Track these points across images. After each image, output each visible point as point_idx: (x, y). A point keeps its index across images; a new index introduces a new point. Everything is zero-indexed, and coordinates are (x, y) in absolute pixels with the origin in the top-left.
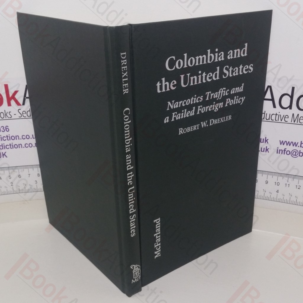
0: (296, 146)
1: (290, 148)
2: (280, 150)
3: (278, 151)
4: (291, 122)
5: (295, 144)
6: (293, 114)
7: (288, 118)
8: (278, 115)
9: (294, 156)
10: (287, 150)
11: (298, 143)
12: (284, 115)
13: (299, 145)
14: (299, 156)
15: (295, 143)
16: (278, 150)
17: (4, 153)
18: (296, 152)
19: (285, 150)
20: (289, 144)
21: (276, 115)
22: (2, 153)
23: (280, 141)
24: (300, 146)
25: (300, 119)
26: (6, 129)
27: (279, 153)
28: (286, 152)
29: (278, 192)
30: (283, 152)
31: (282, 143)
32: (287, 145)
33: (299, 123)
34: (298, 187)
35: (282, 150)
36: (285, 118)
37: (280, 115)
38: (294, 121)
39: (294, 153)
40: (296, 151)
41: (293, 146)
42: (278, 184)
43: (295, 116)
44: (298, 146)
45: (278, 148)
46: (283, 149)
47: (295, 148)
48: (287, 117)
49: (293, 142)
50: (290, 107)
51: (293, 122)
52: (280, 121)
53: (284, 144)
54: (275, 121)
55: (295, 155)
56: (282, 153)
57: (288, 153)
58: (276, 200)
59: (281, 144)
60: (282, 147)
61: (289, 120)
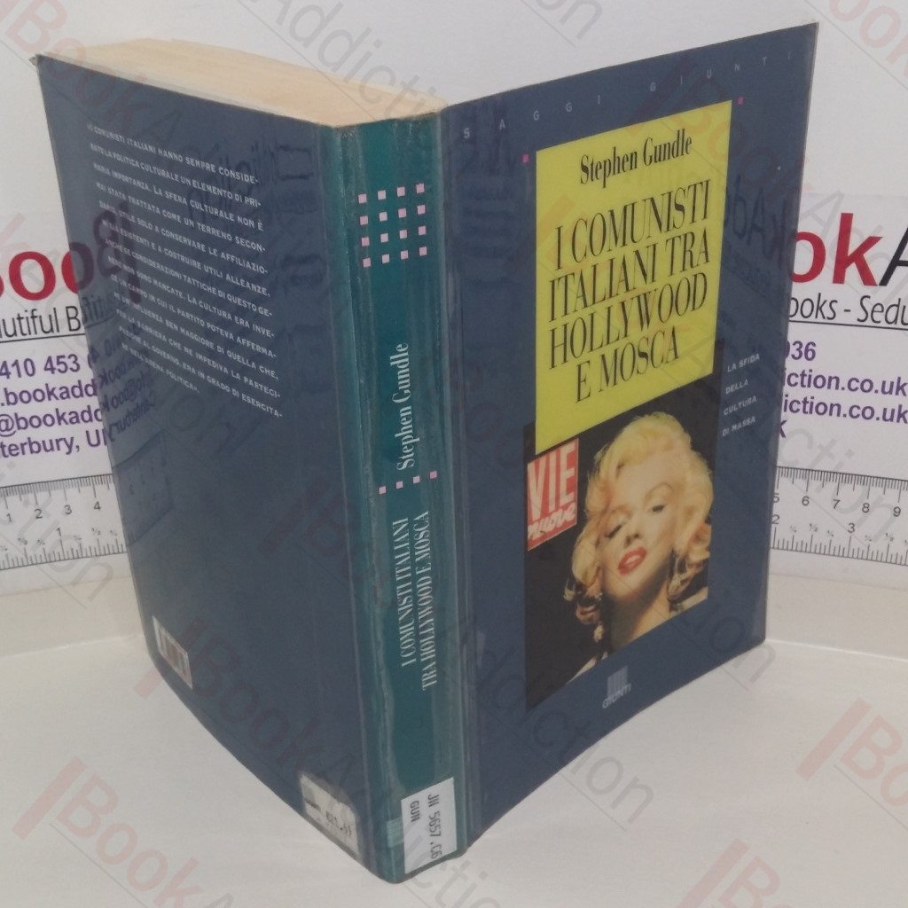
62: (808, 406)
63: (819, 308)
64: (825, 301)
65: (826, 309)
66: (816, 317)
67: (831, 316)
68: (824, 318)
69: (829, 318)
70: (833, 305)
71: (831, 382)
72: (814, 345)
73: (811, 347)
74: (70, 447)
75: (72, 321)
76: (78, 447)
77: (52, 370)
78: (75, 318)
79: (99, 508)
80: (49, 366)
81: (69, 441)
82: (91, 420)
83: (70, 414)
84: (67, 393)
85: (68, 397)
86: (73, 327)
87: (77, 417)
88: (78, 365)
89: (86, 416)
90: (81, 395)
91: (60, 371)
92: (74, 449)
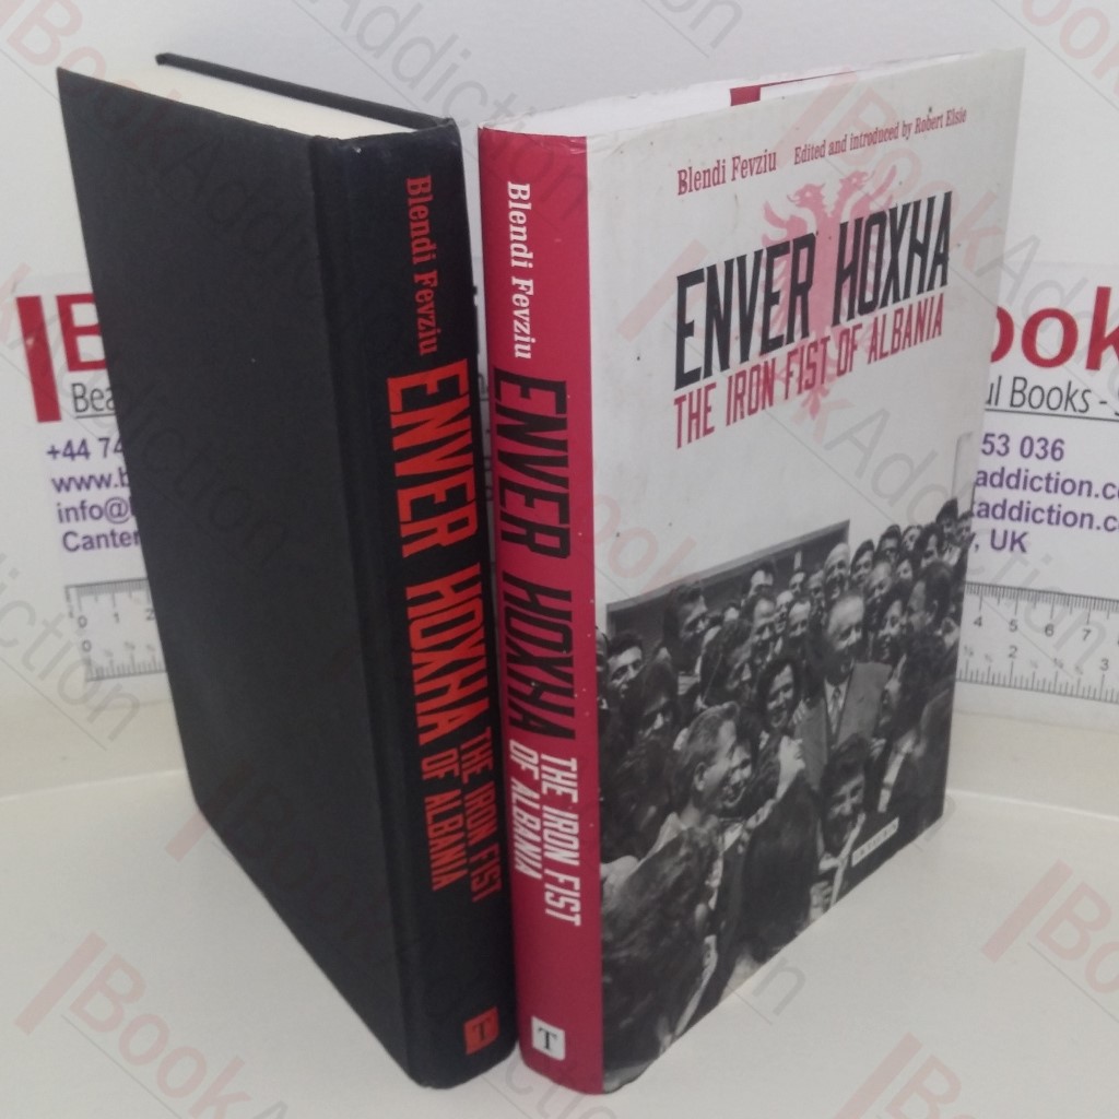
62: (1054, 516)
63: (1069, 399)
64: (1077, 391)
65: (1077, 401)
66: (1066, 409)
67: (1083, 407)
68: (1075, 410)
69: (1081, 411)
70: (1086, 395)
71: (1082, 487)
72: (1062, 441)
73: (1058, 445)
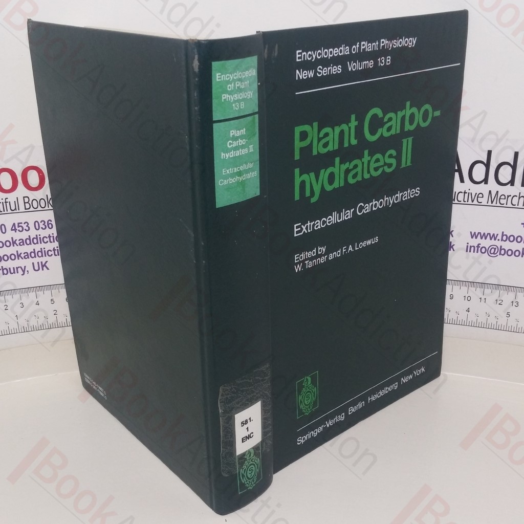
0: (495, 239)
1: (486, 243)
2: (471, 247)
3: (469, 249)
4: (488, 203)
5: (494, 237)
6: (490, 192)
7: (483, 197)
8: (467, 194)
9: (493, 255)
10: (481, 246)
11: (498, 234)
12: (476, 194)
13: (499, 237)
14: (500, 254)
15: (494, 235)
16: (467, 246)
17: (43, 264)
18: (495, 249)
19: (478, 246)
20: (484, 236)
21: (465, 193)
22: (42, 262)
23: (471, 232)
24: (500, 240)
25: (500, 199)
26: (48, 224)
27: (470, 252)
28: (479, 249)
29: (468, 310)
30: (476, 248)
31: (474, 235)
32: (482, 238)
33: (498, 204)
34: (499, 302)
35: (474, 247)
36: (478, 197)
37: (471, 193)
38: (492, 203)
39: (493, 251)
40: (495, 247)
41: (491, 239)
42: (469, 299)
43: (493, 194)
44: (499, 240)
45: (468, 243)
46: (476, 245)
47: (493, 242)
48: (481, 195)
49: (490, 234)
50: (486, 181)
51: (490, 203)
52: (470, 202)
53: (476, 238)
54: (462, 202)
55: (494, 253)
56: (474, 252)
57: (483, 250)
58: (465, 324)
59: (472, 237)
60: (474, 242)
61: (484, 201)
74: (24, 271)
75: (26, 204)
76: (28, 271)
77: (15, 230)
78: (28, 203)
79: (38, 304)
80: (13, 228)
81: (23, 269)
82: (35, 257)
83: (24, 254)
84: (23, 242)
85: (23, 244)
86: (27, 208)
87: (28, 255)
88: (29, 228)
89: (33, 255)
90: (30, 244)
91: (19, 230)
92: (26, 272)
